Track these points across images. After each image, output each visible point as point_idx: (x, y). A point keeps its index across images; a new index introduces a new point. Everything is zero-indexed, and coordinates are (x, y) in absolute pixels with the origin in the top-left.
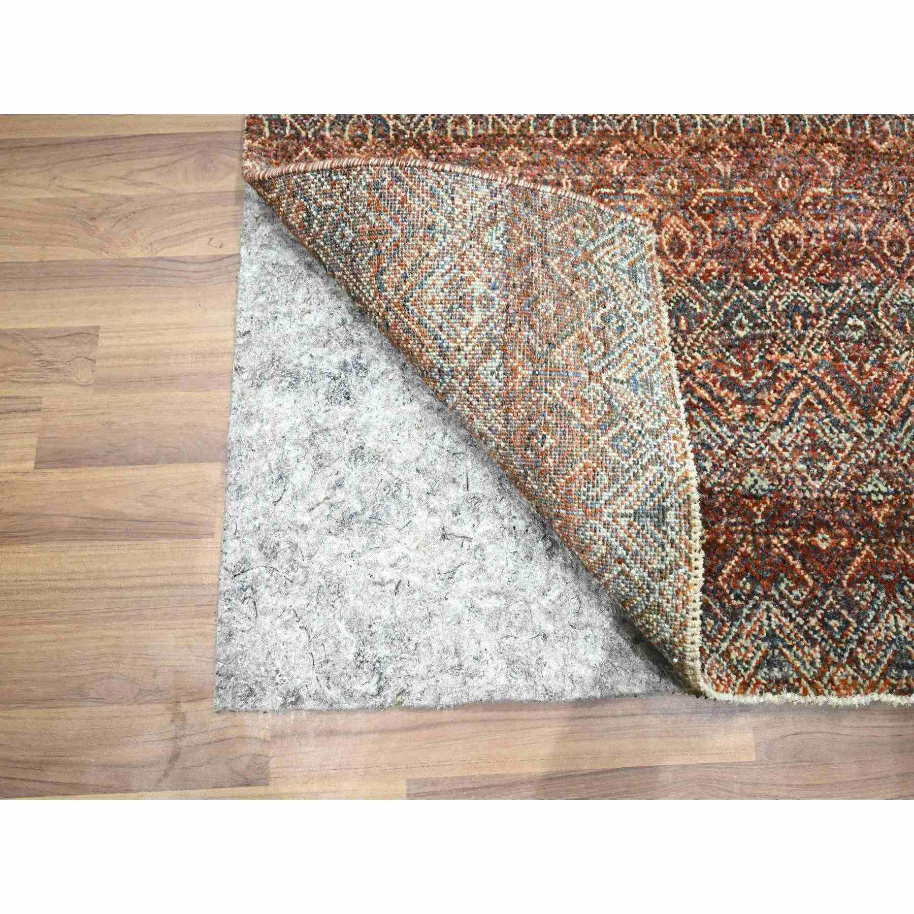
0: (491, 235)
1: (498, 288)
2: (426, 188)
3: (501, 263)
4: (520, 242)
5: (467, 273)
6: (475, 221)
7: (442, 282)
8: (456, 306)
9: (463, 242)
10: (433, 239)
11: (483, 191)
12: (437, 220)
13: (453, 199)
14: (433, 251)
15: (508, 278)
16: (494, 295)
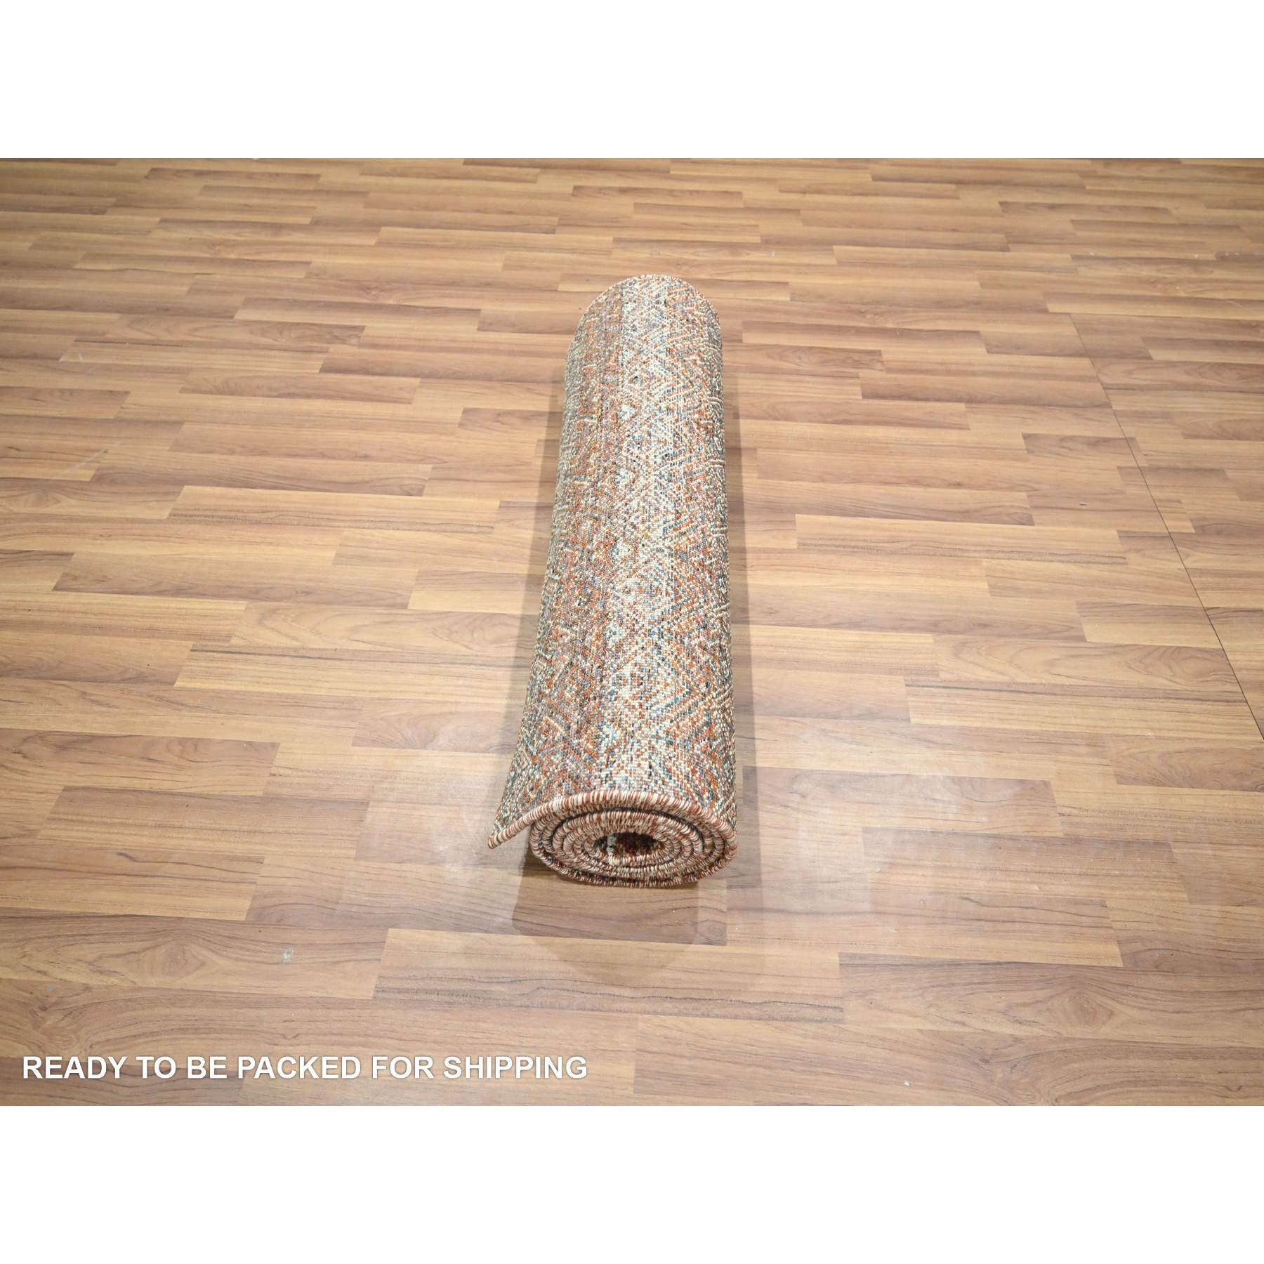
0: (613, 738)
1: (609, 694)
2: (676, 779)
3: (606, 715)
4: (587, 739)
6: (629, 747)
9: (640, 729)
11: (618, 779)
12: (664, 748)
13: (650, 767)
15: (600, 704)
16: (613, 688)
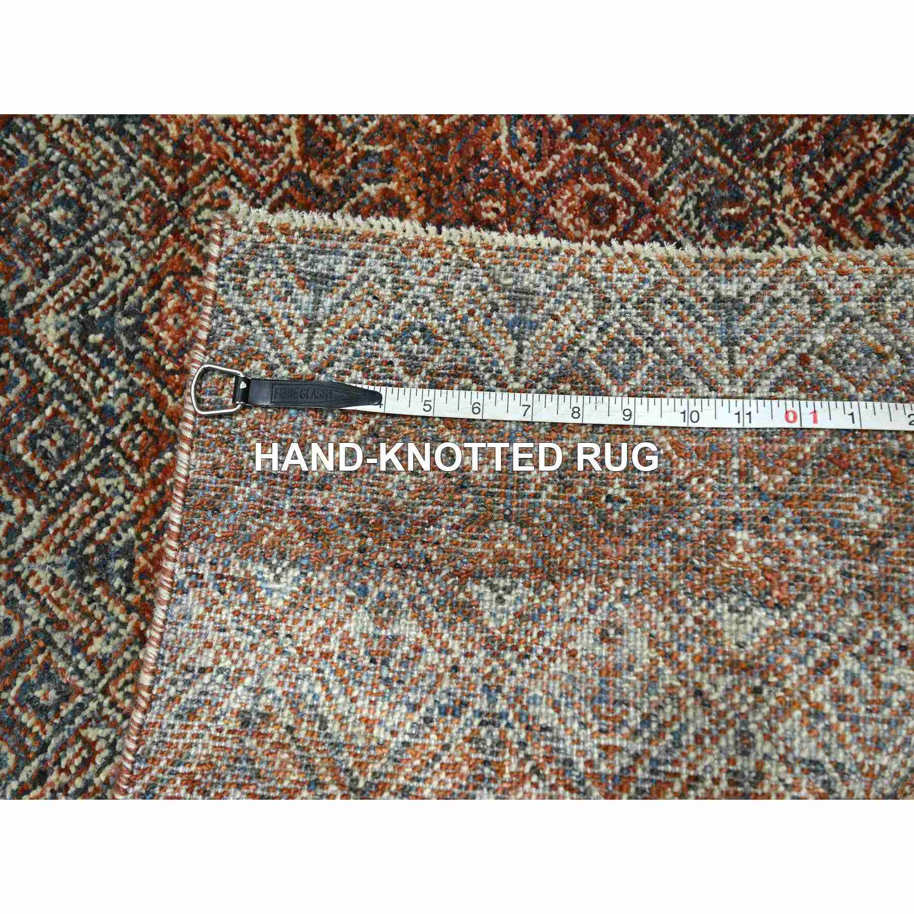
0: (270, 592)
1: (364, 584)
2: (176, 730)
3: (321, 575)
4: (284, 531)
5: (333, 646)
6: (246, 624)
7: (341, 700)
8: (385, 673)
9: (280, 651)
10: (266, 717)
11: (191, 601)
12: (236, 706)
13: (203, 671)
14: (287, 718)
15: (347, 562)
16: (376, 594)
